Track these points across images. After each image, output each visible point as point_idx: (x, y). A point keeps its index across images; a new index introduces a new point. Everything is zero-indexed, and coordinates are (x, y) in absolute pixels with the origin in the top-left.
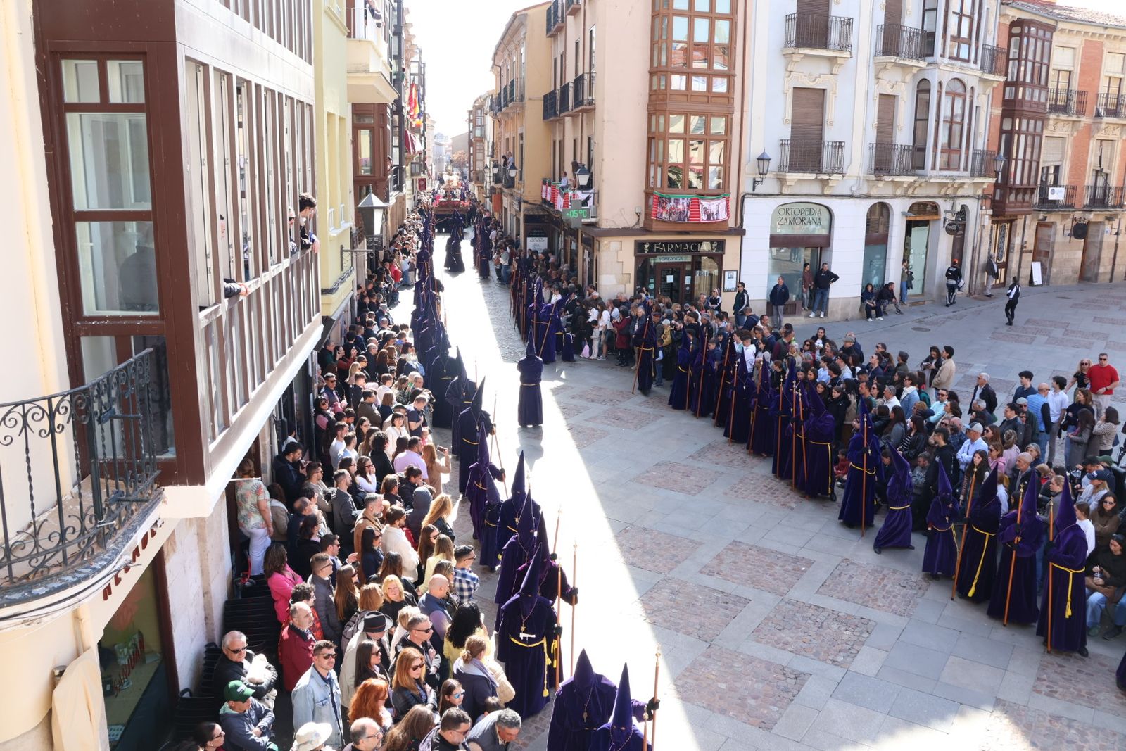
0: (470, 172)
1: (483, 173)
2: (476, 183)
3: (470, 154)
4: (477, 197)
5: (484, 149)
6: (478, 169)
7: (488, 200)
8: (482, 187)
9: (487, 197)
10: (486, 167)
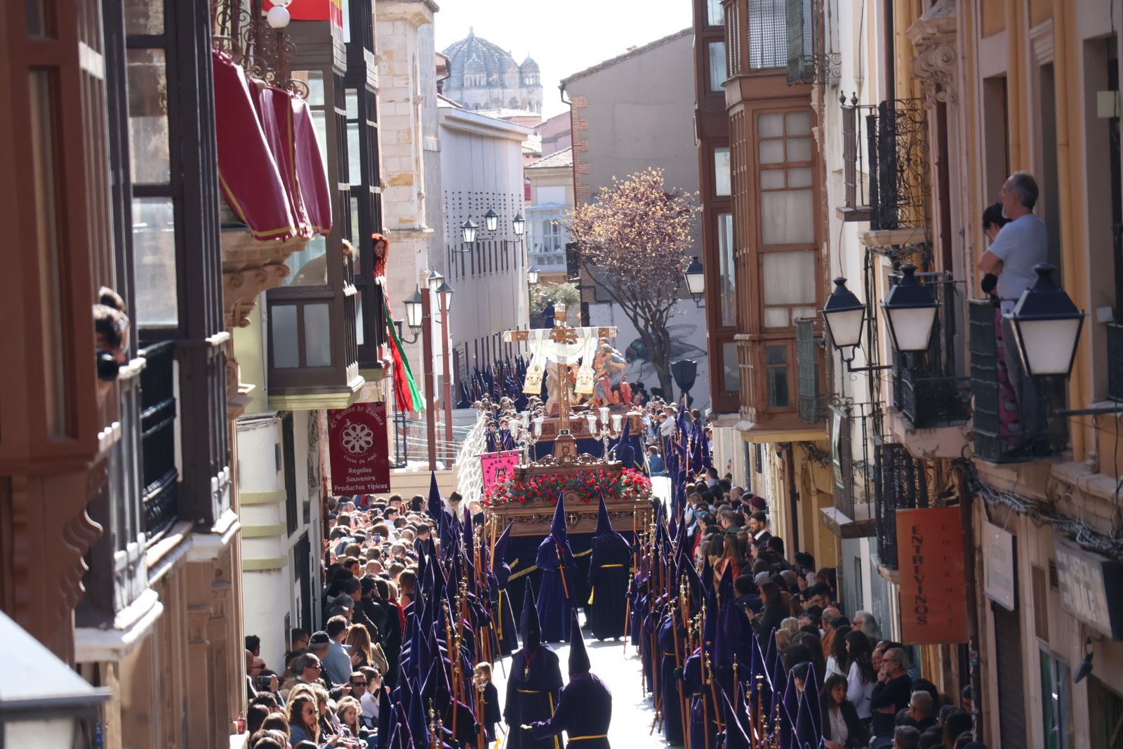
0: (720, 336)
1: (823, 345)
2: (765, 421)
3: (715, 206)
4: (777, 525)
5: (815, 164)
6: (776, 319)
7: (866, 548)
8: (818, 453)
9: (855, 530)
10: (844, 300)
